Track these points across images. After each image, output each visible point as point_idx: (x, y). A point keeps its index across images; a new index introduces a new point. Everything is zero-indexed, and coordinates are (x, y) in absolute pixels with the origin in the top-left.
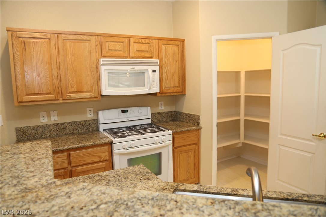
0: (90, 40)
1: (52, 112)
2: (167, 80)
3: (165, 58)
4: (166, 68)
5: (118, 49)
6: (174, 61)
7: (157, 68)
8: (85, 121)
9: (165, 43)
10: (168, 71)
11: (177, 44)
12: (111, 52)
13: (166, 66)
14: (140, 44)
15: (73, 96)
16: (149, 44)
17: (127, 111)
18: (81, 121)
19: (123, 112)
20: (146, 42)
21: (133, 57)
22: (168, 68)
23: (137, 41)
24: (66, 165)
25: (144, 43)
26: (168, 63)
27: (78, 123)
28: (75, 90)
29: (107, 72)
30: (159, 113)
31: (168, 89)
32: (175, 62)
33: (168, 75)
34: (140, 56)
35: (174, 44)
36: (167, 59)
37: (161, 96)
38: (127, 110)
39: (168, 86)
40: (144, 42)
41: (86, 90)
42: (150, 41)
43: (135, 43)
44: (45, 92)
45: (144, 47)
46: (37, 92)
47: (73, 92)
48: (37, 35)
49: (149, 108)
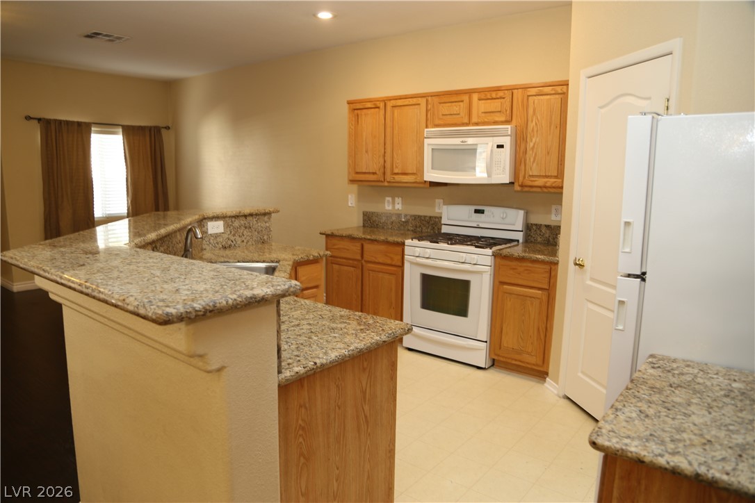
0: (419, 104)
1: (396, 199)
2: (534, 161)
3: (532, 121)
4: (534, 140)
5: (455, 113)
6: (550, 127)
7: (506, 141)
8: (430, 217)
9: (534, 94)
10: (536, 146)
11: (560, 92)
12: (444, 117)
13: (534, 135)
14: (489, 101)
15: (398, 178)
16: (504, 98)
17: (481, 212)
18: (426, 216)
19: (477, 211)
20: (498, 97)
21: (477, 124)
22: (537, 140)
23: (483, 97)
24: (359, 257)
25: (495, 99)
26: (537, 131)
27: (423, 218)
28: (400, 172)
29: (431, 147)
31: (534, 179)
32: (552, 127)
33: (536, 154)
34: (486, 120)
35: (553, 92)
36: (536, 124)
37: (522, 191)
38: (484, 211)
39: (535, 174)
40: (494, 96)
41: (410, 172)
42: (504, 93)
43: (480, 100)
44: (371, 171)
45: (494, 106)
46: (364, 171)
47: (397, 174)
48: (369, 105)
49: (521, 213)
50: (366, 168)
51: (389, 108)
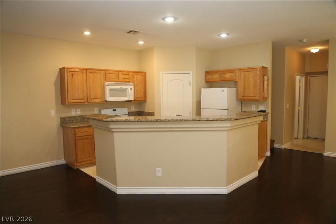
0: (100, 73)
1: (78, 110)
2: (137, 93)
4: (137, 87)
5: (114, 77)
7: (132, 87)
9: (136, 74)
10: (138, 89)
12: (110, 79)
14: (124, 75)
17: (115, 110)
19: (113, 110)
21: (120, 82)
23: (122, 73)
26: (138, 85)
28: (94, 98)
29: (109, 89)
30: (131, 112)
31: (137, 98)
32: (141, 84)
33: (138, 91)
34: (124, 81)
35: (141, 74)
36: (137, 82)
37: (134, 102)
40: (126, 74)
41: (98, 98)
42: (129, 73)
44: (80, 98)
45: (126, 76)
46: (77, 98)
47: (93, 99)
48: (78, 70)
49: (127, 109)
50: (78, 97)
51: (88, 73)
